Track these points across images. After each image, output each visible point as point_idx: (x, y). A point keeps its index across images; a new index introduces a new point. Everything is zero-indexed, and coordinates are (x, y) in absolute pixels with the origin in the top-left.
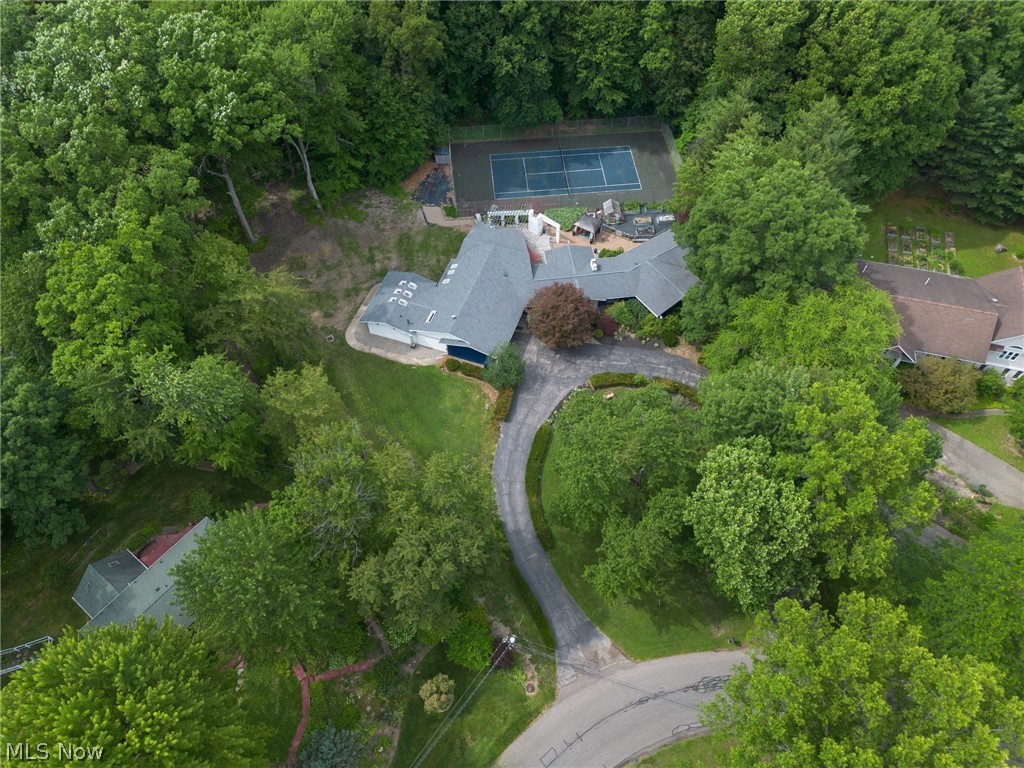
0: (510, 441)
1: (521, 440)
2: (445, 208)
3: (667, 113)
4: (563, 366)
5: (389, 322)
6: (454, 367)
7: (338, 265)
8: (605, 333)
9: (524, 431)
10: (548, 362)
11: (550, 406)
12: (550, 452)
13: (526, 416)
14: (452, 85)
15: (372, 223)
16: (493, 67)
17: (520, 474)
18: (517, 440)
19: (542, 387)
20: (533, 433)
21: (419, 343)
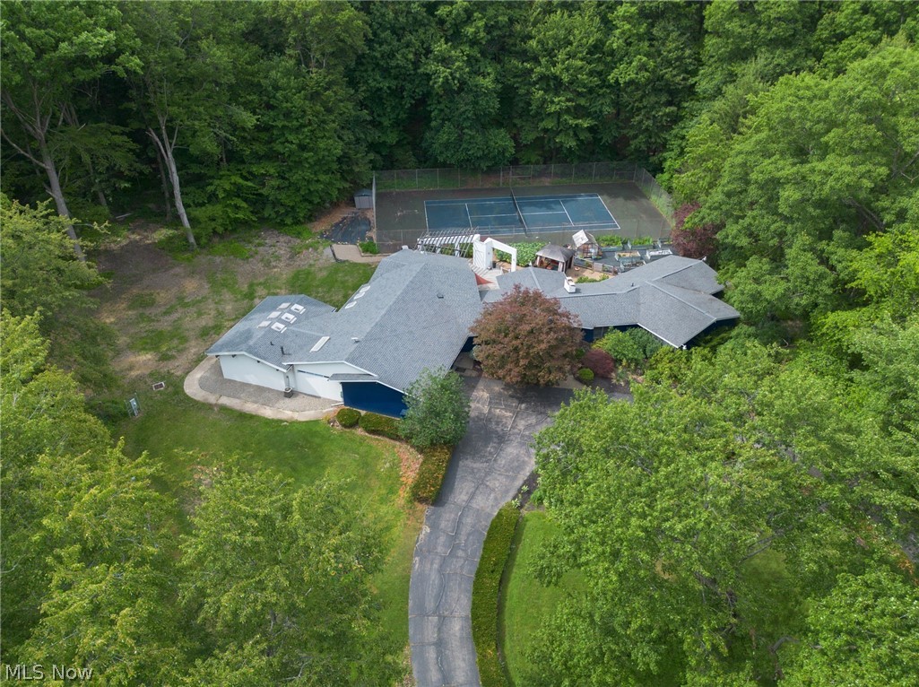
0: (442, 539)
1: (463, 538)
2: (361, 245)
3: (644, 147)
4: (533, 420)
5: (251, 350)
6: (350, 423)
7: (200, 301)
8: (596, 374)
9: (469, 520)
10: (509, 414)
11: (514, 479)
12: (518, 559)
13: (472, 496)
14: (379, 115)
15: (262, 261)
16: (428, 77)
17: (460, 605)
18: (454, 538)
19: (499, 450)
20: (486, 523)
21: (299, 390)
